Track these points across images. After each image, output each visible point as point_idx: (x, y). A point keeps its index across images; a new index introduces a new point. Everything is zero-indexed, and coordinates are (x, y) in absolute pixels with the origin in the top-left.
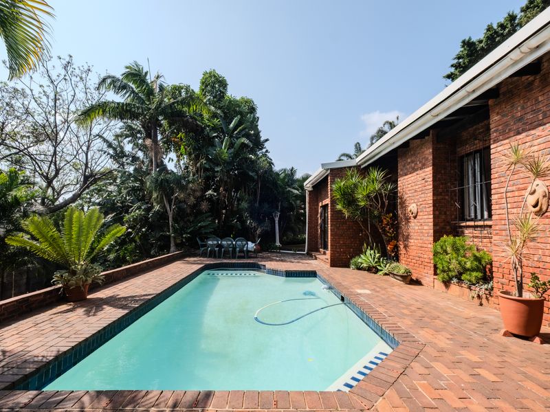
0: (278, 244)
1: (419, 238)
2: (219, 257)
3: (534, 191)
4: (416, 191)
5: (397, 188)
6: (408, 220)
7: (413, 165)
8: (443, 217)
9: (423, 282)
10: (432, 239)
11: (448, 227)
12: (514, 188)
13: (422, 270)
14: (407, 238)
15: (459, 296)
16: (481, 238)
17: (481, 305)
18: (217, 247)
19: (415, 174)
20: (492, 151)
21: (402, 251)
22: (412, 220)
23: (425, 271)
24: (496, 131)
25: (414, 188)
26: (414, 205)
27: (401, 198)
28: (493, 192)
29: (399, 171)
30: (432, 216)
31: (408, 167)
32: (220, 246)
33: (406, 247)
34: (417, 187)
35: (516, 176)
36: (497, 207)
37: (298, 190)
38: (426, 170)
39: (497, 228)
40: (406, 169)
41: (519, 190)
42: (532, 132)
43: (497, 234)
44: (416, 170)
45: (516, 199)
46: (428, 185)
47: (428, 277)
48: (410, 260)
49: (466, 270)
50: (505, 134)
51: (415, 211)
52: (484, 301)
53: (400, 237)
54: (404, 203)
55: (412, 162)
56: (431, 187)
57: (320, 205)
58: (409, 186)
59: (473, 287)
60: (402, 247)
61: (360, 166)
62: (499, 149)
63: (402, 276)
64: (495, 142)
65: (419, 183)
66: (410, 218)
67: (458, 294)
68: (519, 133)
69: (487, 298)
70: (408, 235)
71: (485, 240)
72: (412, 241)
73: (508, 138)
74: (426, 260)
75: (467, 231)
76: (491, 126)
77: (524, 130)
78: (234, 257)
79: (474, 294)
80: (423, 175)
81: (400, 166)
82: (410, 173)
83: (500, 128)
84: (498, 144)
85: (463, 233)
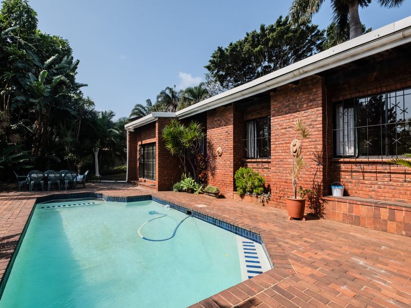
0: (98, 175)
1: (223, 169)
2: (46, 190)
3: (295, 145)
4: (220, 139)
5: (206, 135)
6: (214, 157)
7: (219, 122)
8: (238, 156)
9: (226, 196)
10: (232, 169)
11: (240, 162)
12: (283, 142)
13: (225, 189)
14: (214, 168)
15: (250, 202)
16: (258, 168)
17: (264, 205)
18: (42, 180)
19: (220, 128)
20: (272, 121)
21: (210, 177)
22: (218, 157)
23: (228, 189)
24: (274, 110)
25: (220, 137)
26: (220, 148)
27: (209, 143)
28: (272, 143)
29: (208, 125)
30: (232, 156)
31: (215, 123)
32: (46, 179)
33: (213, 175)
34: (222, 137)
35: (284, 136)
36: (274, 152)
37: (117, 130)
38: (229, 126)
39: (274, 163)
40: (214, 124)
41: (286, 143)
42: (294, 114)
43: (273, 166)
44: (222, 126)
45: (284, 148)
46: (230, 136)
47: (229, 192)
48: (216, 183)
49: (255, 187)
50: (280, 113)
51: (221, 152)
52: (265, 203)
53: (209, 168)
54: (212, 146)
55: (219, 120)
56: (232, 137)
57: (139, 143)
58: (216, 135)
59: (259, 196)
60: (210, 175)
61: (178, 118)
62: (276, 120)
63: (215, 194)
64: (273, 116)
65: (223, 134)
66: (216, 156)
67: (249, 201)
68: (286, 114)
69: (267, 202)
70: (215, 167)
71: (260, 170)
72: (218, 171)
73: (280, 115)
74: (228, 182)
75: (249, 165)
76: (271, 107)
77: (289, 113)
78: (63, 189)
79: (260, 200)
80: (226, 129)
81: (208, 121)
82: (217, 128)
83: (276, 109)
84: (275, 118)
85: (247, 165)
